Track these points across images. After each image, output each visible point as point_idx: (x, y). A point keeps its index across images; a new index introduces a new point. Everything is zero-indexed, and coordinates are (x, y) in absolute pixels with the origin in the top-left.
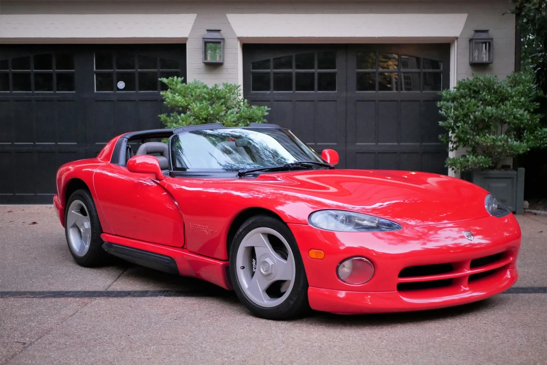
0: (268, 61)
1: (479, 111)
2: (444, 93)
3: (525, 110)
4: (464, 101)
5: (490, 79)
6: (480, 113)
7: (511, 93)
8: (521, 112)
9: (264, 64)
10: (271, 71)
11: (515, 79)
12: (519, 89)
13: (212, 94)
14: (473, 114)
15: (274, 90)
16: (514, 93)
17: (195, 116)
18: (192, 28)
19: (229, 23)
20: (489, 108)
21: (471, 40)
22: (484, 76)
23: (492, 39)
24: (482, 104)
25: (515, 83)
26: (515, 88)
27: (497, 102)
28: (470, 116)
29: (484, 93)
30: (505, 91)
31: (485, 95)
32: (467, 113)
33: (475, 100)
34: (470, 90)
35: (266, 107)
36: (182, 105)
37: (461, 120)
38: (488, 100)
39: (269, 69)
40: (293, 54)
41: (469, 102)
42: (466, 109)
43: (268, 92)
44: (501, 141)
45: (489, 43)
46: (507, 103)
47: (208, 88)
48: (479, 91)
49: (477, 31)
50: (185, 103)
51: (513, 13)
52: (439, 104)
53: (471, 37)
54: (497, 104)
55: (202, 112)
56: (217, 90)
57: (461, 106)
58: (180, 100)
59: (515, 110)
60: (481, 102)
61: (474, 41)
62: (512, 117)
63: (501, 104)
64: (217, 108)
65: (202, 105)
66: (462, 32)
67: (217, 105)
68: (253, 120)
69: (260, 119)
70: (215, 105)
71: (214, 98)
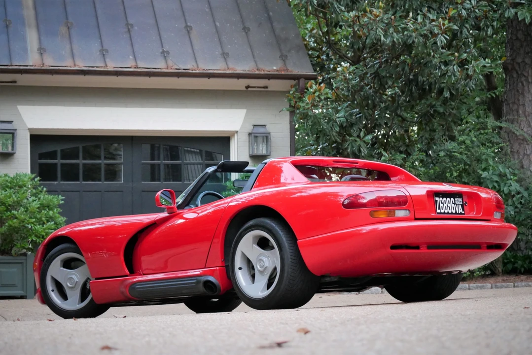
0: (55, 152)
2: (228, 184)
9: (52, 155)
10: (59, 161)
13: (14, 183)
15: (61, 181)
17: (1, 202)
19: (20, 115)
21: (250, 134)
23: (270, 133)
35: (60, 196)
39: (56, 159)
40: (81, 146)
43: (56, 182)
45: (267, 137)
47: (9, 177)
49: (255, 126)
51: (288, 110)
53: (250, 132)
55: (7, 199)
56: (18, 178)
61: (253, 135)
64: (20, 196)
65: (7, 192)
66: (242, 126)
67: (20, 193)
68: (49, 207)
69: (56, 208)
70: (18, 193)
71: (15, 186)
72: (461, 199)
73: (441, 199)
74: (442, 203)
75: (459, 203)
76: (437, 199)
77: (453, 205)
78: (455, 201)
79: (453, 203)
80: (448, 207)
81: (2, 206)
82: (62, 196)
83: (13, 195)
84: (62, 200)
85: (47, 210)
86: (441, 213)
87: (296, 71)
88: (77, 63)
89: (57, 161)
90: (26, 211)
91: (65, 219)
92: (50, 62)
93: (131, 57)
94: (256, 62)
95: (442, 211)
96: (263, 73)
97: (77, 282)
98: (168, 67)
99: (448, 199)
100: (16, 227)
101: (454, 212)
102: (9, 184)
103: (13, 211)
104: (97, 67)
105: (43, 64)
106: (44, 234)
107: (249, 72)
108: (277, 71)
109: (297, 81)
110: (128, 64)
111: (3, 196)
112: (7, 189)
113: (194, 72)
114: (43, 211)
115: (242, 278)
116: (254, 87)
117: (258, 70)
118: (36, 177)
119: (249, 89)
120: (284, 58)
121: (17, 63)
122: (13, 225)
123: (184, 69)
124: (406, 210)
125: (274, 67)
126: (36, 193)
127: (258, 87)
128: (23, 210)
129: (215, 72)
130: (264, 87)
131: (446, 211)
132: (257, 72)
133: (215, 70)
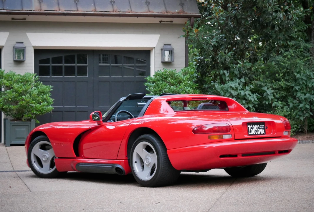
0: (49, 59)
1: (167, 88)
2: (148, 78)
3: (191, 88)
4: (159, 83)
5: (173, 71)
6: (167, 89)
7: (184, 79)
8: (189, 89)
9: (47, 61)
10: (51, 65)
11: (185, 71)
12: (187, 77)
13: (24, 79)
14: (164, 90)
15: (52, 76)
16: (185, 79)
17: (15, 91)
18: (7, 40)
19: (28, 38)
20: (172, 87)
21: (162, 49)
22: (169, 70)
23: (173, 49)
24: (169, 84)
25: (185, 73)
26: (185, 76)
27: (176, 83)
28: (162, 91)
29: (170, 79)
30: (180, 78)
31: (170, 80)
32: (161, 89)
33: (165, 82)
34: (162, 77)
35: (51, 86)
36: (8, 85)
37: (158, 93)
38: (172, 82)
39: (49, 63)
40: (63, 55)
41: (162, 83)
42: (160, 87)
43: (49, 77)
44: (179, 105)
45: (172, 51)
46: (181, 84)
47: (21, 76)
48: (167, 78)
49: (165, 45)
50: (9, 84)
51: (184, 37)
52: (146, 84)
53: (162, 48)
54: (176, 84)
55: (19, 89)
56: (26, 77)
57: (158, 85)
58: (6, 82)
59: (186, 88)
60: (168, 84)
62: (184, 91)
63: (178, 85)
64: (27, 87)
65: (19, 85)
66: (157, 45)
67: (27, 85)
68: (44, 93)
69: (48, 93)
70: (26, 85)
71: (24, 81)
72: (263, 126)
73: (251, 126)
74: (252, 128)
75: (262, 128)
76: (249, 126)
77: (259, 129)
78: (260, 127)
79: (259, 128)
80: (255, 130)
81: (17, 94)
82: (52, 86)
83: (23, 86)
84: (52, 88)
85: (43, 95)
86: (251, 135)
87: (189, 13)
88: (61, 9)
89: (50, 64)
90: (30, 96)
91: (53, 100)
92: (45, 8)
93: (92, 5)
94: (165, 7)
95: (252, 133)
96: (169, 14)
97: (48, 158)
98: (114, 11)
99: (256, 126)
100: (24, 106)
101: (259, 133)
102: (21, 80)
103: (22, 96)
104: (72, 11)
105: (41, 9)
106: (41, 109)
107: (161, 14)
108: (178, 13)
109: (189, 18)
110: (90, 9)
111: (17, 87)
112: (19, 83)
113: (129, 14)
114: (40, 96)
115: (137, 168)
116: (165, 22)
117: (166, 12)
118: (37, 75)
119: (162, 23)
120: (182, 5)
121: (26, 9)
122: (23, 104)
123: (123, 12)
124: (230, 134)
125: (176, 11)
126: (36, 85)
127: (167, 22)
128: (28, 95)
129: (142, 14)
130: (170, 22)
131: (254, 133)
132: (166, 14)
133: (141, 12)
